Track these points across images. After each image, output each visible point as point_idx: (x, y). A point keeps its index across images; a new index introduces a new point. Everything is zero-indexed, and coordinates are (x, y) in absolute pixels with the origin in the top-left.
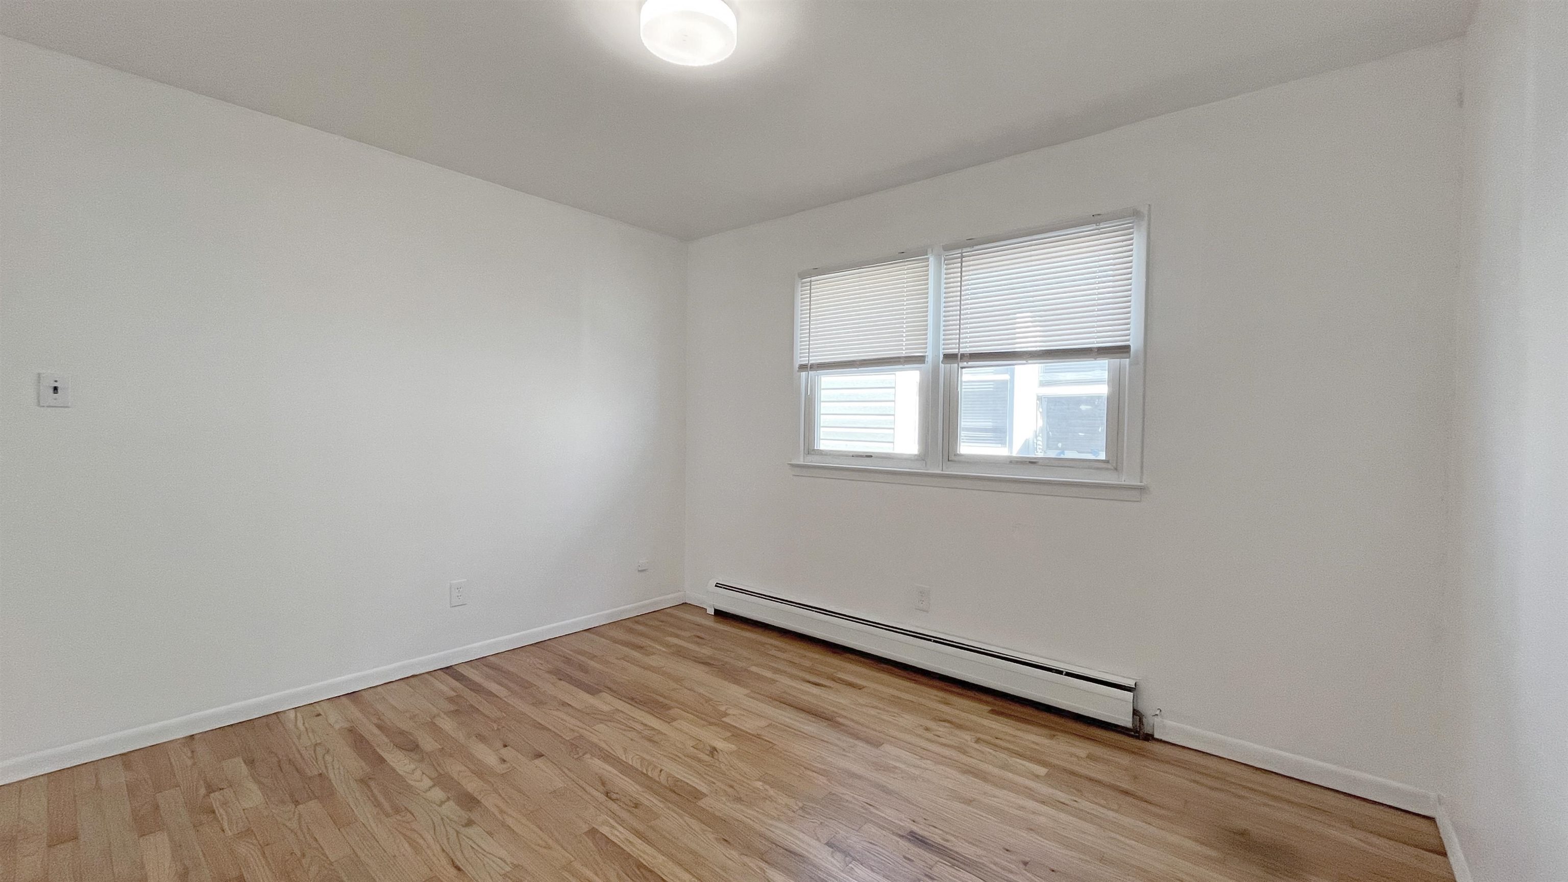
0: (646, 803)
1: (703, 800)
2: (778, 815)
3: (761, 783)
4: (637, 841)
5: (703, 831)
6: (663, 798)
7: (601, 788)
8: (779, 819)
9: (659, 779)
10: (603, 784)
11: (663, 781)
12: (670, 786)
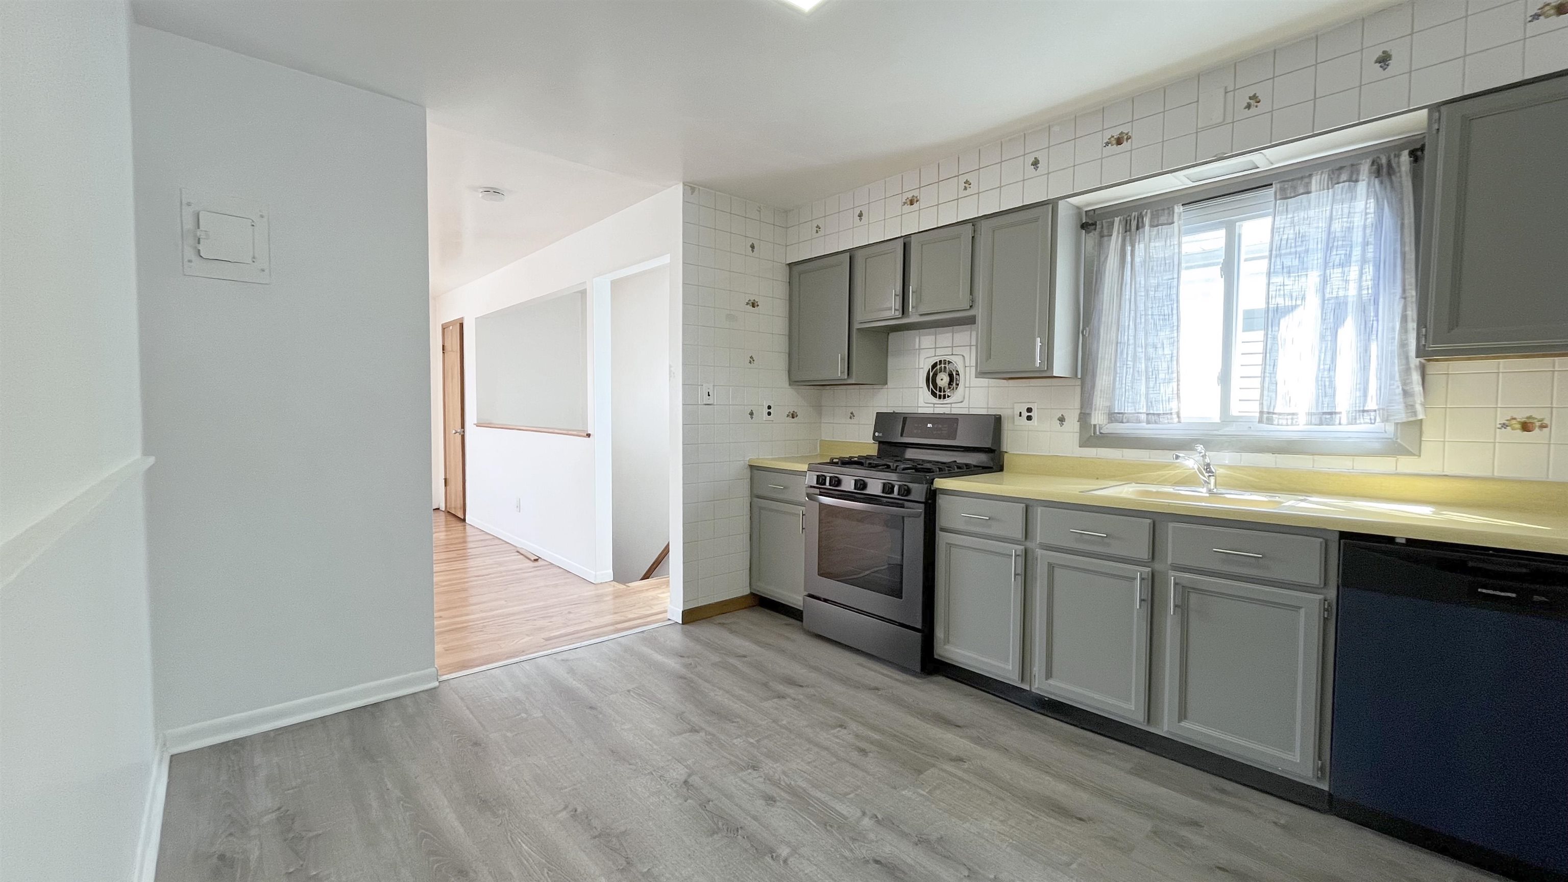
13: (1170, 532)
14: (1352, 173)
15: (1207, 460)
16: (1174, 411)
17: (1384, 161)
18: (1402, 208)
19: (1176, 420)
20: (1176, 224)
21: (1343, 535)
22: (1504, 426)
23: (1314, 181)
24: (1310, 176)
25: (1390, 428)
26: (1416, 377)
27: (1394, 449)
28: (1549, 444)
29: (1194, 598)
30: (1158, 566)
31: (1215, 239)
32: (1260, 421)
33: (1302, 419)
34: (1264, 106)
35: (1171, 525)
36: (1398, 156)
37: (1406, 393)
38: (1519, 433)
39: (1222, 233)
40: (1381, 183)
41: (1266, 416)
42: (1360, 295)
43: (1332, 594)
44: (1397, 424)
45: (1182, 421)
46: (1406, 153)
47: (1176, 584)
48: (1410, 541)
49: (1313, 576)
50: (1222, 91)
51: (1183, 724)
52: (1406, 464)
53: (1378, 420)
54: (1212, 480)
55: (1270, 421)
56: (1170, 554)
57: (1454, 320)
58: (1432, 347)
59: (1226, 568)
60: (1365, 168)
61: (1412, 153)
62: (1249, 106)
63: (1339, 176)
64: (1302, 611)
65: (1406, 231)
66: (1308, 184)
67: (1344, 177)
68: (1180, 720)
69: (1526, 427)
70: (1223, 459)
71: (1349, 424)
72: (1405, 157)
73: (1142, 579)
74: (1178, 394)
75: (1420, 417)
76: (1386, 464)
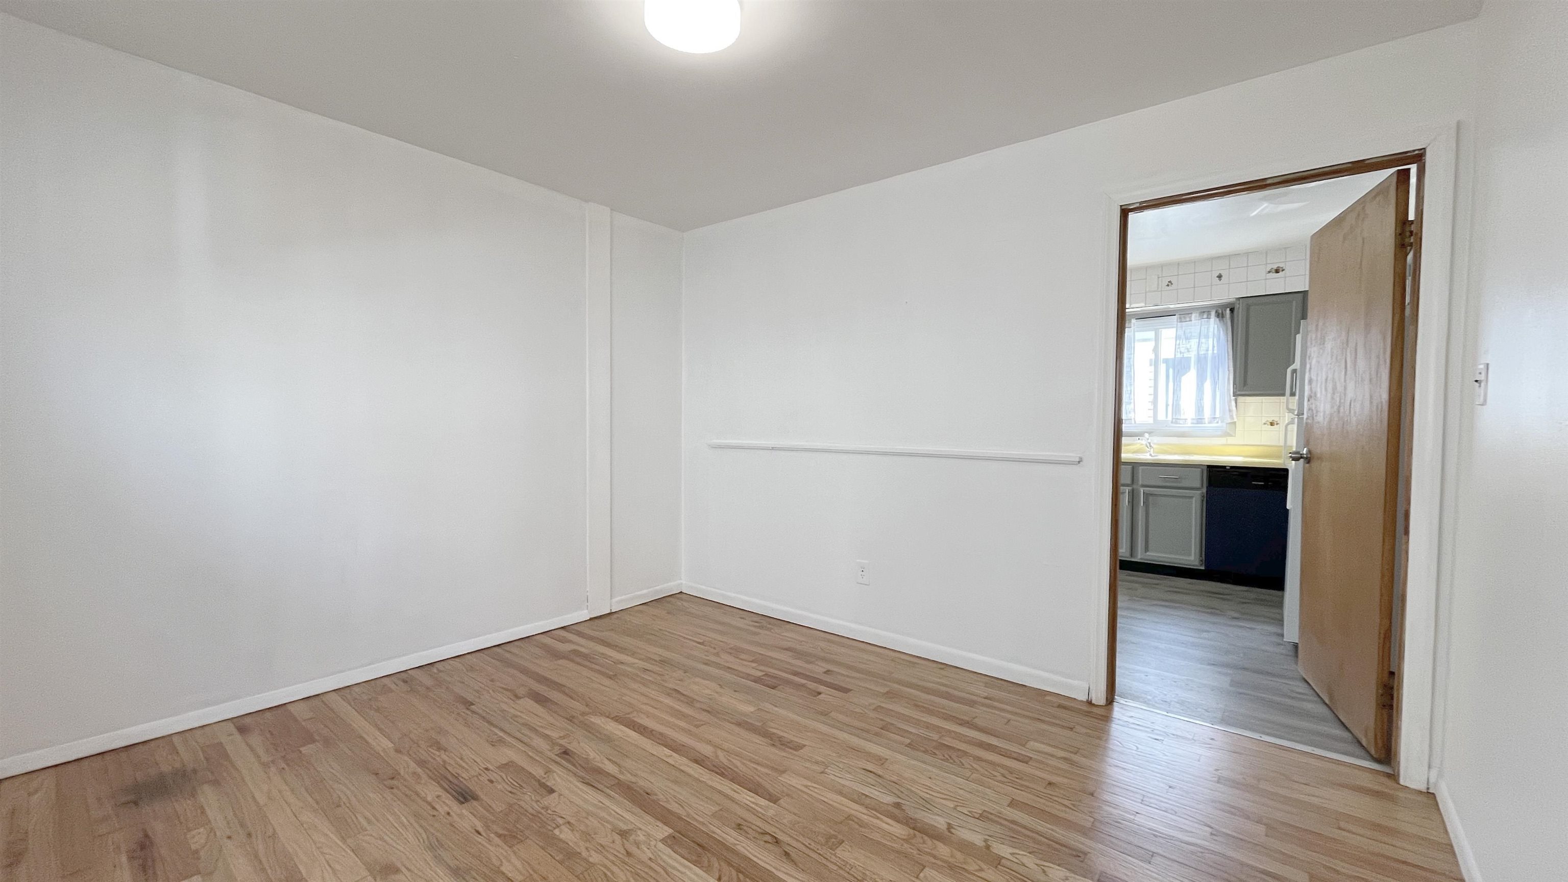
0: (728, 830)
1: (666, 834)
2: (587, 818)
3: (591, 860)
4: (731, 793)
5: (668, 801)
6: (711, 837)
7: (788, 849)
8: (588, 814)
9: (720, 865)
10: (787, 854)
11: (714, 860)
12: (706, 854)
13: (1140, 471)
14: (1208, 315)
15: (1149, 441)
16: (1132, 418)
17: (1220, 312)
18: (1227, 334)
19: (1133, 422)
20: (1132, 328)
21: (1209, 466)
22: (1265, 424)
23: (1193, 316)
24: (1191, 313)
25: (1224, 425)
26: (1233, 403)
27: (1227, 434)
28: (1279, 431)
29: (1151, 498)
30: (1135, 486)
31: (1151, 335)
32: (1172, 422)
33: (1189, 421)
34: (1174, 287)
35: (1141, 468)
36: (1225, 310)
37: (1230, 411)
38: (1270, 426)
39: (1153, 333)
40: (1220, 320)
41: (1175, 421)
42: (1213, 353)
43: (1204, 490)
44: (1227, 423)
45: (1137, 422)
46: (1228, 309)
47: (1144, 493)
48: (1232, 467)
49: (1197, 484)
50: (1157, 277)
51: (1148, 553)
52: (1231, 440)
53: (1220, 422)
54: (1152, 449)
55: (1176, 423)
56: (1140, 479)
57: (1245, 383)
58: (1238, 393)
59: (1164, 484)
60: (1213, 313)
61: (1230, 310)
62: (1168, 285)
63: (1203, 315)
64: (1194, 498)
65: (1229, 343)
66: (1191, 317)
67: (1205, 316)
68: (1146, 552)
69: (1272, 424)
70: (1155, 440)
71: (1209, 423)
72: (1228, 311)
73: (1129, 492)
74: (1134, 410)
75: (1235, 420)
76: (1223, 441)
